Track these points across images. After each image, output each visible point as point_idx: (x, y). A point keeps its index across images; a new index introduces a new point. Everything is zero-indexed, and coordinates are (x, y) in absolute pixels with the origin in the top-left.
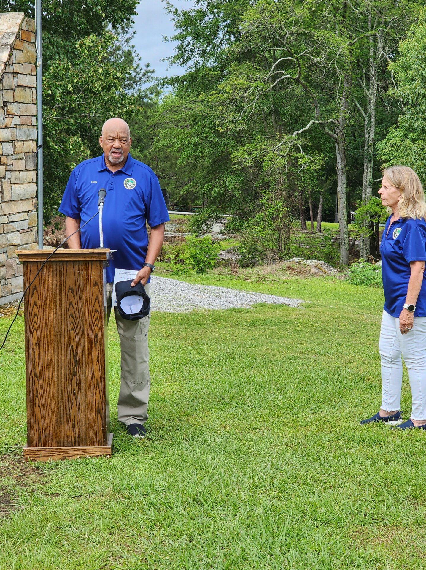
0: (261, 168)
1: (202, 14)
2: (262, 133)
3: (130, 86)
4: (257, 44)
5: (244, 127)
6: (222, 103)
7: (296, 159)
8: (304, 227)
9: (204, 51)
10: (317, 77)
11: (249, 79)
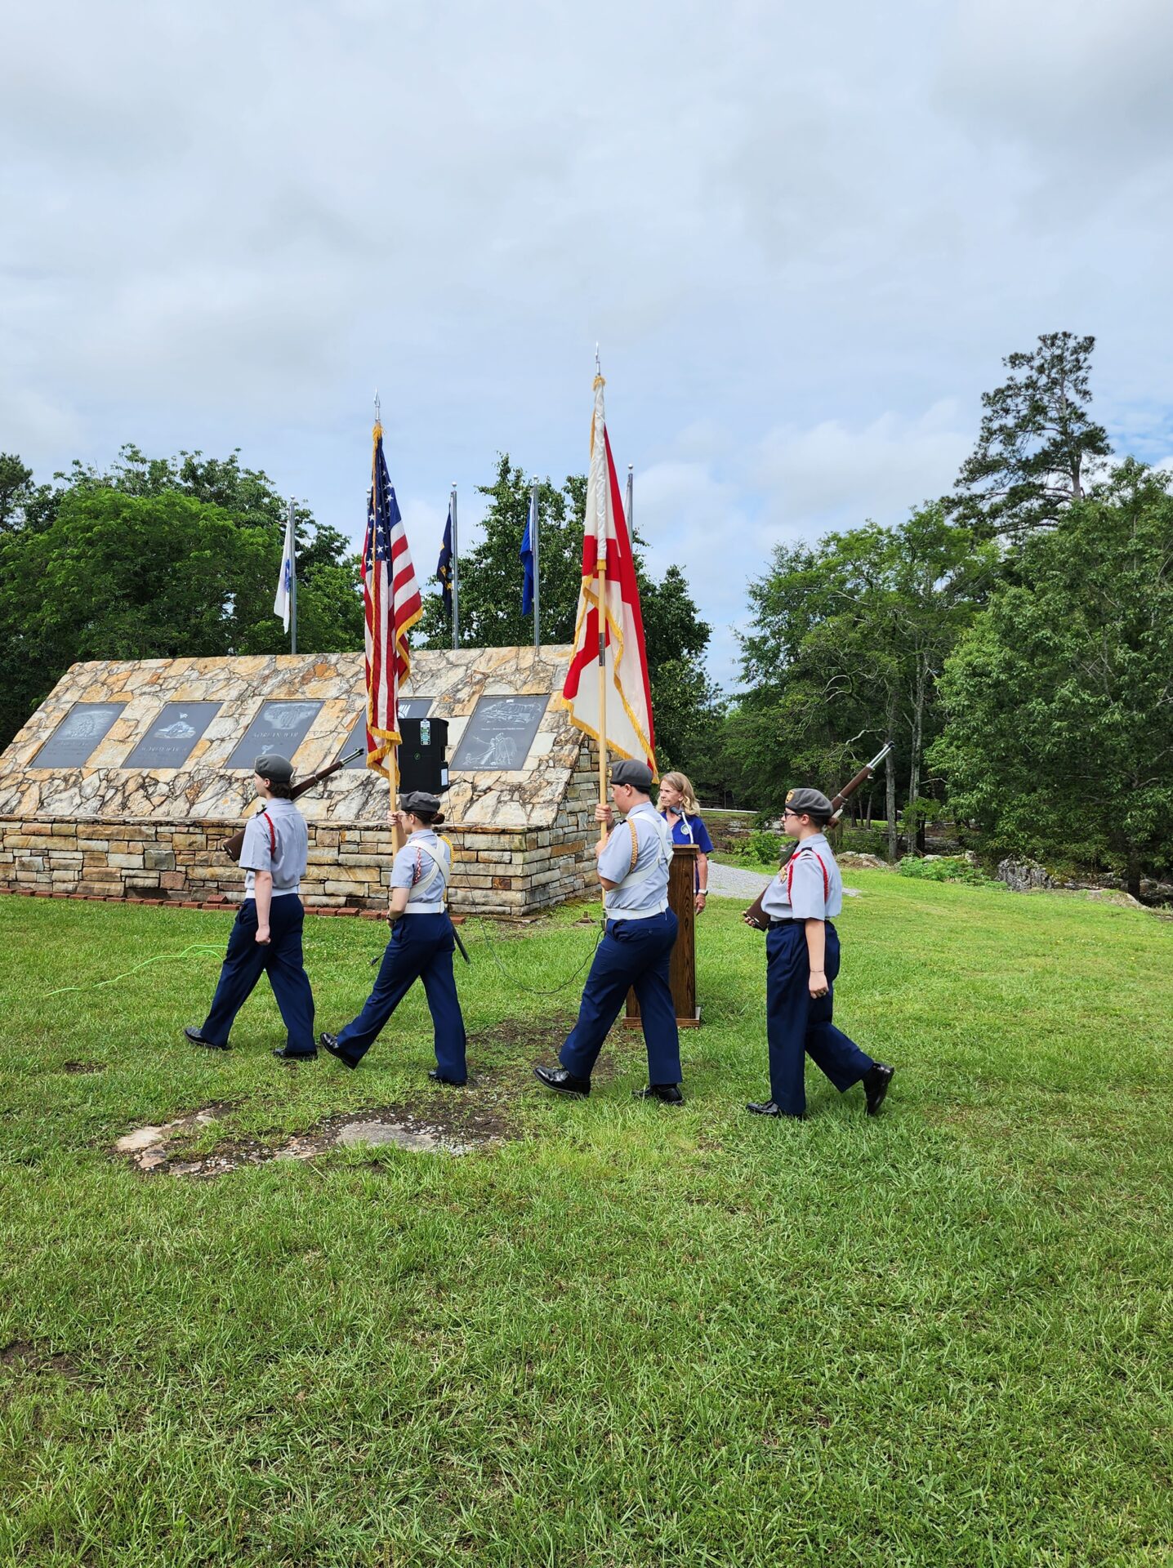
0: (817, 773)
1: (765, 640)
2: (818, 741)
3: (702, 703)
4: (814, 664)
5: (802, 736)
6: (782, 716)
7: (849, 764)
8: (854, 824)
9: (767, 671)
10: (869, 692)
11: (806, 694)
